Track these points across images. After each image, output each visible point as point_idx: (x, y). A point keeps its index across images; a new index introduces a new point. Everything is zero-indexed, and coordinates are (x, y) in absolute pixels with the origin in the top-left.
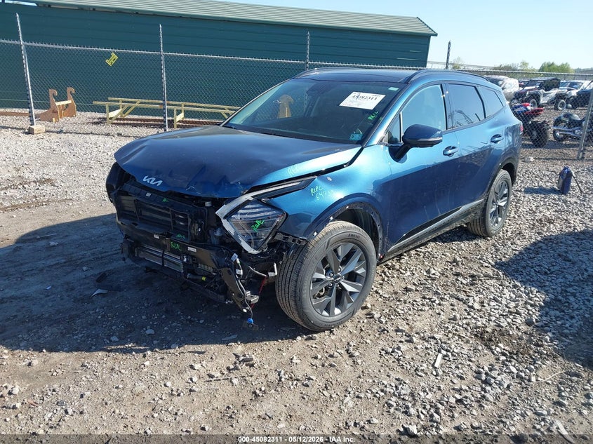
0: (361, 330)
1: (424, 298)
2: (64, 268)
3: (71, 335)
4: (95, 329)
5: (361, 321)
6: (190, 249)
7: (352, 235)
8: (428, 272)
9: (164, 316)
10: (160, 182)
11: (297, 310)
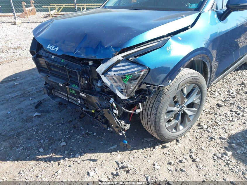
0: (197, 138)
1: (231, 111)
2: (20, 98)
3: (16, 148)
4: (30, 142)
5: (196, 132)
6: (81, 94)
7: (194, 79)
8: (229, 92)
9: (72, 131)
10: (57, 48)
11: (156, 132)
